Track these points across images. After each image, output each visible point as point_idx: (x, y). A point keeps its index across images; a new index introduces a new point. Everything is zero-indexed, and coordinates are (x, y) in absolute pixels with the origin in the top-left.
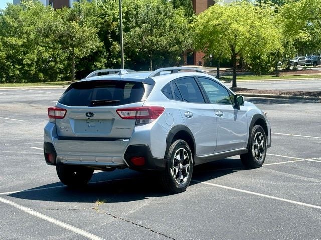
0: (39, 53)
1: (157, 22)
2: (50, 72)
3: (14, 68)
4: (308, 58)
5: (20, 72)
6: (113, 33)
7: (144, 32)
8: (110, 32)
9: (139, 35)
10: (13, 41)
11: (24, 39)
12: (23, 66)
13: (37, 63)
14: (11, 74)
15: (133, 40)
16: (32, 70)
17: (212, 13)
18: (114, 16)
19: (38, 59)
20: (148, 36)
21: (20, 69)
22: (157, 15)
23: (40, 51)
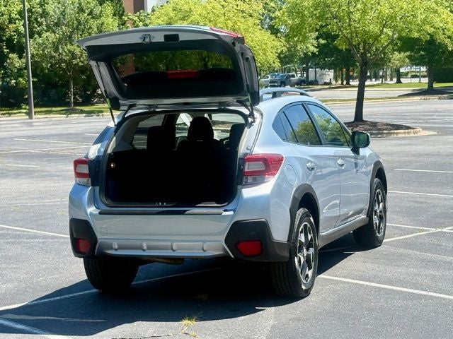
1: (79, 23)
4: (272, 76)
6: (10, 40)
7: (60, 40)
8: (4, 38)
9: (54, 43)
15: (43, 50)
17: (174, 10)
18: (10, 15)
20: (66, 44)
22: (78, 13)
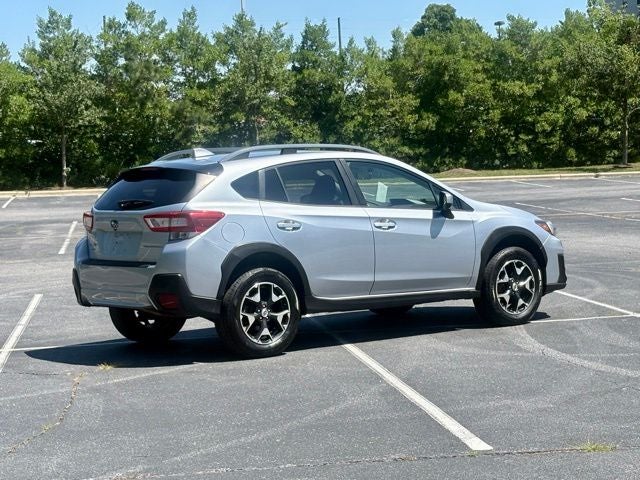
0: (569, 110)
2: (591, 146)
3: (516, 139)
5: (529, 146)
10: (515, 87)
11: (538, 82)
12: (536, 135)
13: (564, 128)
14: (511, 152)
16: (553, 143)
19: (567, 122)
21: (531, 140)
23: (570, 105)
